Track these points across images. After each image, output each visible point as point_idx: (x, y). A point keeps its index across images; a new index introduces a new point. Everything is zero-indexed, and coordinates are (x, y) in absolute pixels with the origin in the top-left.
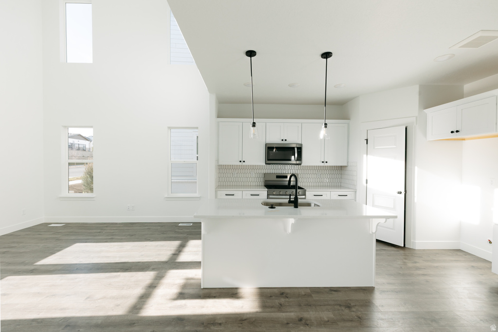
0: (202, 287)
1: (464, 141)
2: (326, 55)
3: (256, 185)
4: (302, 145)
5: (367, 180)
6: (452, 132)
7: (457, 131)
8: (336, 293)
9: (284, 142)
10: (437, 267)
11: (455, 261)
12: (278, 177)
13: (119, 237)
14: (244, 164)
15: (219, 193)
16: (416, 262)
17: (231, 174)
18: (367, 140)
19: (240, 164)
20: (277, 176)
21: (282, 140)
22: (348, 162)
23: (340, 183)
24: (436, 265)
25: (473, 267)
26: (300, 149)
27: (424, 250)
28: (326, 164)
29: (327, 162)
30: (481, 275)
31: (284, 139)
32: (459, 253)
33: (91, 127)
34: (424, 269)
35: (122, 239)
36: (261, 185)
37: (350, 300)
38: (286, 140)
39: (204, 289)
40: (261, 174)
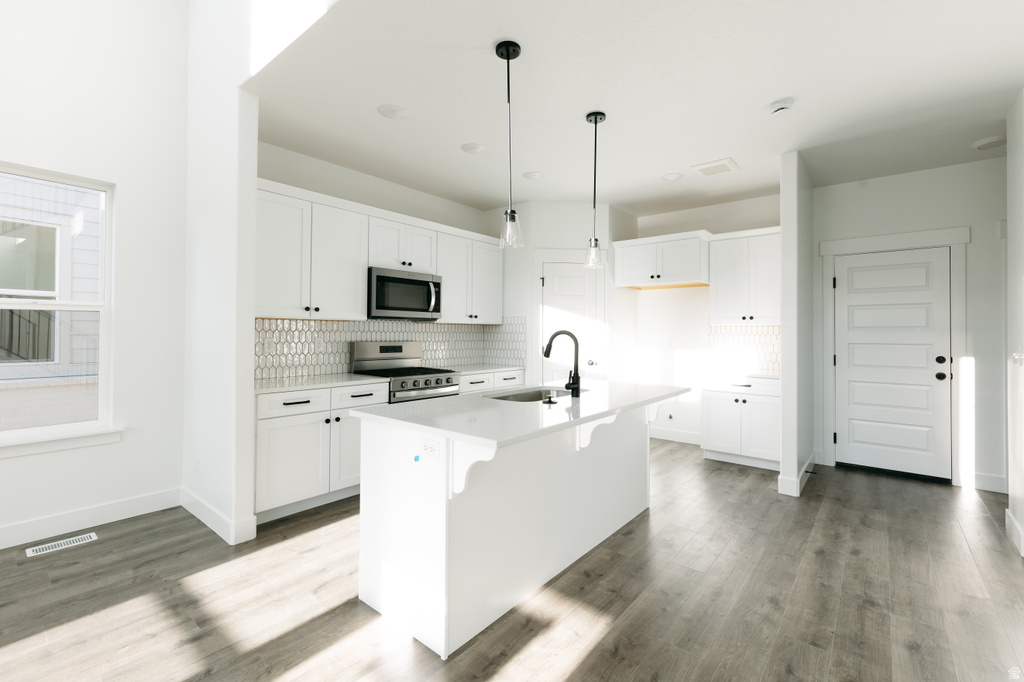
0: (444, 657)
2: (596, 116)
3: (334, 371)
4: (439, 278)
7: (658, 276)
8: (633, 535)
9: (406, 268)
12: (384, 349)
14: (315, 315)
15: (264, 399)
18: (543, 279)
19: (306, 315)
20: (382, 348)
21: (404, 263)
23: (481, 358)
26: (437, 285)
28: (474, 321)
31: (407, 262)
36: (340, 371)
38: (410, 264)
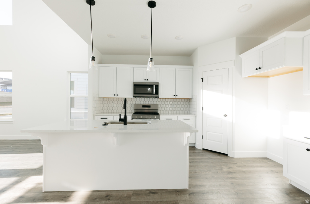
1: (268, 78)
2: (152, 5)
4: (159, 83)
5: (202, 108)
6: (257, 69)
7: (260, 68)
8: (154, 194)
9: (146, 81)
10: (244, 172)
11: (260, 166)
13: (19, 150)
14: (117, 97)
15: (96, 117)
16: (230, 168)
17: (111, 105)
18: (202, 79)
19: (115, 97)
20: (143, 106)
21: (145, 80)
22: (192, 96)
23: (188, 111)
24: (244, 169)
25: (272, 171)
26: (157, 86)
27: (240, 158)
28: (177, 97)
29: (177, 96)
30: (276, 177)
32: (265, 161)
33: (11, 71)
34: (235, 173)
35: (20, 151)
37: (161, 201)
38: (147, 80)
39: (45, 192)
40: (132, 105)
